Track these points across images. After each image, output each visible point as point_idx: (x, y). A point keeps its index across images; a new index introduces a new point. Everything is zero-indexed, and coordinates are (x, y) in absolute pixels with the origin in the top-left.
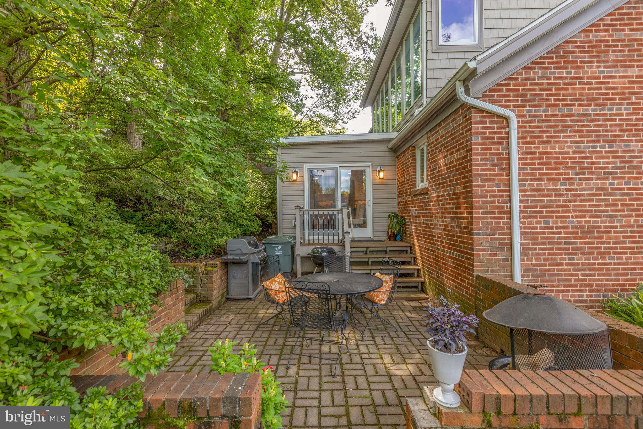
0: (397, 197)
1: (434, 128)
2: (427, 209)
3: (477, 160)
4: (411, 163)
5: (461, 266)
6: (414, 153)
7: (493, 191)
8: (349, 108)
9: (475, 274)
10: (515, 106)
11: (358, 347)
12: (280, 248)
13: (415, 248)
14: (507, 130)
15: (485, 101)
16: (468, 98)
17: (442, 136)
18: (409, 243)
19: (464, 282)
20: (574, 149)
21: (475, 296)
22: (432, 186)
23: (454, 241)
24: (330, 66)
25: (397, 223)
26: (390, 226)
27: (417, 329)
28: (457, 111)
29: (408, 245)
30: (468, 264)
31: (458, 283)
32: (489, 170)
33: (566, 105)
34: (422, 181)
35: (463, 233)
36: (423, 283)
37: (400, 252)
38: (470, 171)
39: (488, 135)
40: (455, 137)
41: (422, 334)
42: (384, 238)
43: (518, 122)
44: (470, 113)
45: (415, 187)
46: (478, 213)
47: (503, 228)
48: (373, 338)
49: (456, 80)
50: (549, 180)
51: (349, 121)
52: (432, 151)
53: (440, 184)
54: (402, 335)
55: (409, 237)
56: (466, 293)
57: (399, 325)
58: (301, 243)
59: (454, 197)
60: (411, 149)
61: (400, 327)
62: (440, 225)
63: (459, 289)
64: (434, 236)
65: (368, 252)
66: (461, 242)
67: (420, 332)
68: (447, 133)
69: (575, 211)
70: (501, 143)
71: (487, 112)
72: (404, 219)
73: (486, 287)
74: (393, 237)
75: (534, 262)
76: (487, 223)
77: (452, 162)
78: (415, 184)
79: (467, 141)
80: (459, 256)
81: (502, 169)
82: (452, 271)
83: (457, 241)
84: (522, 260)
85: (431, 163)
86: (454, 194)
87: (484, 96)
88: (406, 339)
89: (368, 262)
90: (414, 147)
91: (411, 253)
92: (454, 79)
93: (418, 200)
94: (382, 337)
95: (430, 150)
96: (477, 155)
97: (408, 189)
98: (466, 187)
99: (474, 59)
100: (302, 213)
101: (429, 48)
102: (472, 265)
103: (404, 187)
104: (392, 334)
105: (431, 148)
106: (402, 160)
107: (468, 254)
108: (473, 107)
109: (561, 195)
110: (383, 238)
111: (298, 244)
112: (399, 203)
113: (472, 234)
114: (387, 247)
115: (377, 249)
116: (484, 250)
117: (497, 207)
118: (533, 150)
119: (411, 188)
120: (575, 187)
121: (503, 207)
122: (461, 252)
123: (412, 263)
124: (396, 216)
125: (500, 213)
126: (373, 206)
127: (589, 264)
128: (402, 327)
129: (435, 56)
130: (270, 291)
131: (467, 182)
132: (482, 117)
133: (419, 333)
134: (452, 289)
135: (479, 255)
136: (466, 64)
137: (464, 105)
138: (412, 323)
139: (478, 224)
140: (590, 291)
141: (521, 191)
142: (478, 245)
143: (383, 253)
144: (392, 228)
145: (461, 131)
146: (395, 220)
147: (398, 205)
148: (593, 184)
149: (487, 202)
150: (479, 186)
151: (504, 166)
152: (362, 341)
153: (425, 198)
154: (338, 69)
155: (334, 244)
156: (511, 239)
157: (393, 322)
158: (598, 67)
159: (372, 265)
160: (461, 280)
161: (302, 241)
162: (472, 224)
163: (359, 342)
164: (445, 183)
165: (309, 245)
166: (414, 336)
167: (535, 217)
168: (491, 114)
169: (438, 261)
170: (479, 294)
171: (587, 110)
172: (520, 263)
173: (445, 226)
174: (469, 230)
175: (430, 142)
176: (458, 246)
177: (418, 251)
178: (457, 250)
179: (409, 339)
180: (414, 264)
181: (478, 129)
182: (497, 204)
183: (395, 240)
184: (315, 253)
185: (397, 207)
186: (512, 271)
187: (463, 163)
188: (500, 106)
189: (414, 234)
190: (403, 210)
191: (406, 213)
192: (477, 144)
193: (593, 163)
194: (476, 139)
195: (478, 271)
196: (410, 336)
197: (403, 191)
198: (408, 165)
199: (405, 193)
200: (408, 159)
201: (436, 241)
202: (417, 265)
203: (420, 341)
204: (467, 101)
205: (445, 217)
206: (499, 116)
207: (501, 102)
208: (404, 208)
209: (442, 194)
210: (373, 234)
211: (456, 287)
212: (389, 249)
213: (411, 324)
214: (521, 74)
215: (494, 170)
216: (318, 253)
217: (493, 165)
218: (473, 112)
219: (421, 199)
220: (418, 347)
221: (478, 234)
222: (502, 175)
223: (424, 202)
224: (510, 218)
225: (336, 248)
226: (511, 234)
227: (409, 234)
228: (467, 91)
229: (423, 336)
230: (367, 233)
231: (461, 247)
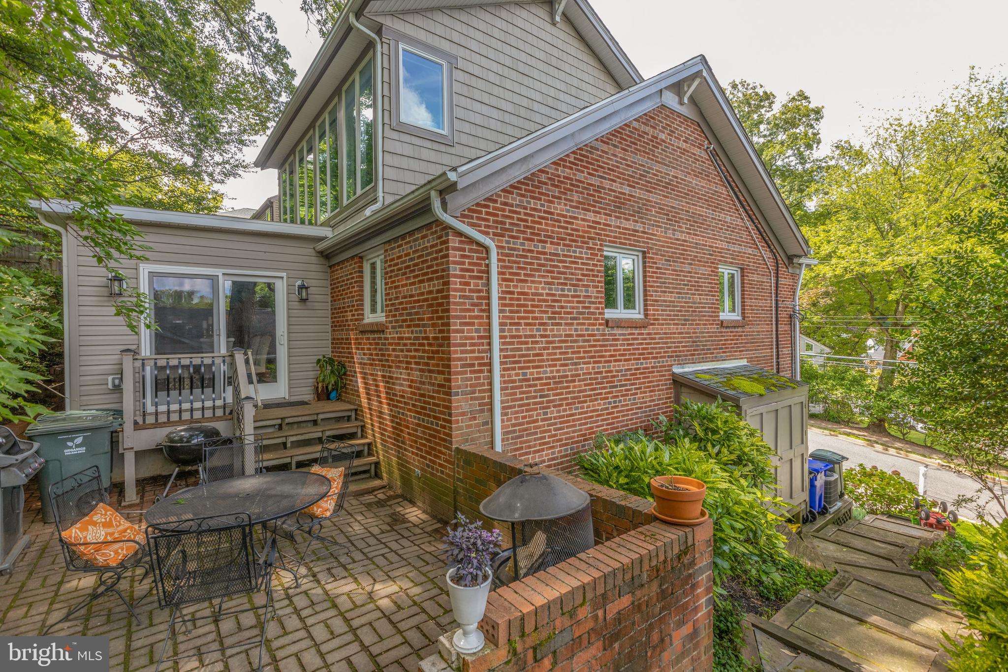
0: (330, 329)
1: (396, 239)
2: (383, 355)
3: (455, 296)
4: (356, 282)
5: (435, 437)
6: (361, 267)
7: (472, 338)
8: (227, 156)
9: (454, 447)
10: (495, 234)
11: (291, 601)
12: (79, 440)
13: (362, 411)
14: (487, 262)
15: (464, 222)
16: (445, 215)
17: (407, 255)
18: (354, 404)
19: (439, 458)
20: (547, 291)
21: (454, 476)
22: (391, 322)
23: (425, 402)
24: (186, 70)
25: (332, 372)
26: (321, 378)
27: (377, 539)
28: (428, 226)
29: (352, 407)
30: (445, 434)
31: (431, 460)
32: (468, 310)
33: (541, 241)
34: (374, 310)
35: (438, 392)
36: (377, 464)
37: (338, 419)
38: (448, 311)
39: (466, 266)
40: (426, 261)
41: (387, 546)
42: (308, 397)
43: (498, 253)
44: (447, 235)
45: (363, 319)
46: (456, 367)
47: (483, 384)
48: (314, 576)
49: (432, 188)
50: (527, 324)
51: (226, 180)
52: (392, 271)
53: (404, 321)
54: (358, 556)
55: (353, 395)
56: (442, 472)
57: (350, 541)
58: (136, 423)
59: (425, 342)
60: (356, 260)
61: (353, 544)
62: (404, 380)
63: (433, 468)
64: (396, 395)
65: (284, 426)
66: (435, 404)
67: (384, 544)
68: (414, 252)
69: (548, 360)
70: (481, 278)
71: (466, 237)
72: (344, 366)
73: (467, 462)
74: (323, 394)
75: (513, 421)
76: (468, 379)
77: (422, 294)
78: (363, 315)
79: (443, 270)
80: (432, 423)
81: (482, 311)
82: (422, 444)
83: (429, 403)
84: (503, 421)
85: (391, 288)
86: (423, 338)
87: (463, 216)
88: (366, 562)
89: (285, 444)
90: (361, 258)
91: (356, 419)
92: (429, 187)
93: (368, 339)
94: (329, 569)
95: (388, 269)
96: (456, 290)
97: (351, 320)
98: (441, 331)
99: (454, 169)
100: (138, 364)
101: (387, 121)
102: (450, 436)
103: (343, 317)
104: (343, 559)
105: (390, 266)
106: (340, 273)
107: (444, 420)
108: (451, 228)
109: (537, 342)
110: (306, 398)
111: (128, 426)
112: (334, 339)
113: (449, 394)
114: (317, 414)
115: (300, 419)
116: (463, 414)
117: (477, 358)
118: (512, 289)
119: (356, 320)
120: (548, 333)
121: (483, 358)
122: (435, 418)
123: (359, 435)
124: (331, 361)
125: (480, 365)
126: (289, 345)
127: (560, 417)
128: (355, 543)
129: (395, 135)
130: (82, 548)
131: (443, 325)
132: (461, 242)
133: (383, 546)
134: (422, 469)
135: (457, 422)
136: (444, 173)
137: (438, 222)
138: (369, 532)
139: (457, 381)
140: (561, 446)
141: (501, 337)
142: (457, 408)
143: (310, 425)
144: (323, 380)
145: (434, 255)
146: (329, 368)
147: (332, 343)
148: (563, 330)
149: (466, 352)
150: (457, 331)
151: (484, 307)
152: (296, 587)
153: (380, 338)
154: (203, 81)
155: (214, 418)
156: (491, 397)
157: (341, 539)
158: (565, 205)
159: (292, 447)
160: (436, 456)
161: (140, 420)
162: (449, 380)
163: (291, 591)
164: (411, 320)
165: (157, 425)
166: (377, 553)
167: (514, 369)
168: (471, 241)
169: (402, 431)
170: (459, 473)
171: (557, 249)
172: (500, 425)
173: (412, 381)
174: (446, 389)
175: (388, 258)
176: (431, 410)
177: (368, 416)
178: (429, 416)
179: (371, 559)
180: (363, 437)
181: (455, 257)
182: (476, 355)
183: (328, 398)
184: (176, 442)
185: (330, 346)
186: (492, 436)
187: (436, 298)
188: (480, 231)
189: (361, 390)
190: (340, 352)
191: (347, 357)
192: (455, 276)
193: (562, 307)
194: (455, 270)
195: (457, 441)
196: (370, 555)
197: (342, 321)
198: (351, 283)
199: (345, 326)
200: (351, 274)
201: (398, 401)
202: (367, 438)
203: (386, 558)
204: (444, 219)
205: (412, 369)
206: (479, 244)
207: (480, 226)
208: (343, 348)
209: (407, 335)
210: (290, 392)
211: (428, 466)
212: (321, 416)
213: (369, 535)
214: (500, 196)
215: (473, 311)
216: (181, 441)
217: (473, 305)
218: (450, 234)
219: (374, 339)
220: (386, 569)
221: (457, 394)
222: (481, 317)
223: (378, 344)
224: (490, 371)
225: (221, 426)
226: (491, 390)
227: (352, 390)
228: (444, 204)
229: (390, 548)
230: (279, 390)
231: (435, 411)
